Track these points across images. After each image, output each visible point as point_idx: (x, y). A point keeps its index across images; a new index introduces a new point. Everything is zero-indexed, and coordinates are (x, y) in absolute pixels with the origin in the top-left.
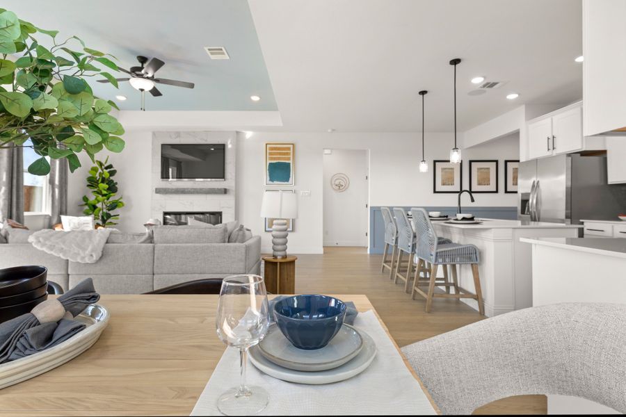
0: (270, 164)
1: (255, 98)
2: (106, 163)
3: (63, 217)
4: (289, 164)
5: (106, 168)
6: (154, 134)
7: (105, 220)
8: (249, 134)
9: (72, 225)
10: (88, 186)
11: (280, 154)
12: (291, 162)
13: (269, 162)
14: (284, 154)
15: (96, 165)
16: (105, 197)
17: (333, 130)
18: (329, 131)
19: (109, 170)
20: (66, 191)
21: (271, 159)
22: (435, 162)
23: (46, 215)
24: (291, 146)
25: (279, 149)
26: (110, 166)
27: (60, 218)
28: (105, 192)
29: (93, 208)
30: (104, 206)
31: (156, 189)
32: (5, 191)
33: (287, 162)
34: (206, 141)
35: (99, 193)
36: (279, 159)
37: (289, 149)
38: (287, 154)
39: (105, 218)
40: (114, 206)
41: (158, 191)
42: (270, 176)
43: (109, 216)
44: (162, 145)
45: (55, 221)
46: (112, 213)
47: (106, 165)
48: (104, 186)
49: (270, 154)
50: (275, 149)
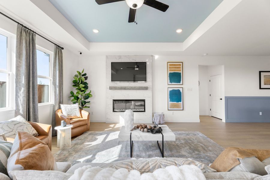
0: (170, 73)
1: (179, 31)
2: (82, 72)
3: (62, 106)
4: (180, 73)
5: (83, 75)
6: (107, 57)
7: (83, 105)
8: (156, 57)
9: (67, 110)
10: (74, 85)
11: (175, 68)
12: (181, 72)
13: (169, 72)
14: (177, 68)
15: (77, 74)
16: (83, 92)
17: (207, 54)
18: (205, 54)
19: (84, 76)
20: (62, 89)
21: (170, 70)
22: (260, 72)
23: (51, 105)
24: (181, 63)
25: (175, 65)
26: (85, 74)
27: (60, 106)
28: (83, 89)
29: (77, 98)
30: (82, 97)
31: (110, 87)
32: (24, 90)
33: (179, 72)
34: (135, 60)
35: (80, 89)
36: (175, 70)
37: (180, 65)
38: (179, 68)
39: (84, 104)
40: (87, 97)
41: (111, 88)
42: (170, 80)
43: (85, 103)
44: (112, 63)
45: (57, 108)
46: (87, 101)
47: (82, 74)
48: (82, 86)
49: (170, 68)
50: (172, 65)
